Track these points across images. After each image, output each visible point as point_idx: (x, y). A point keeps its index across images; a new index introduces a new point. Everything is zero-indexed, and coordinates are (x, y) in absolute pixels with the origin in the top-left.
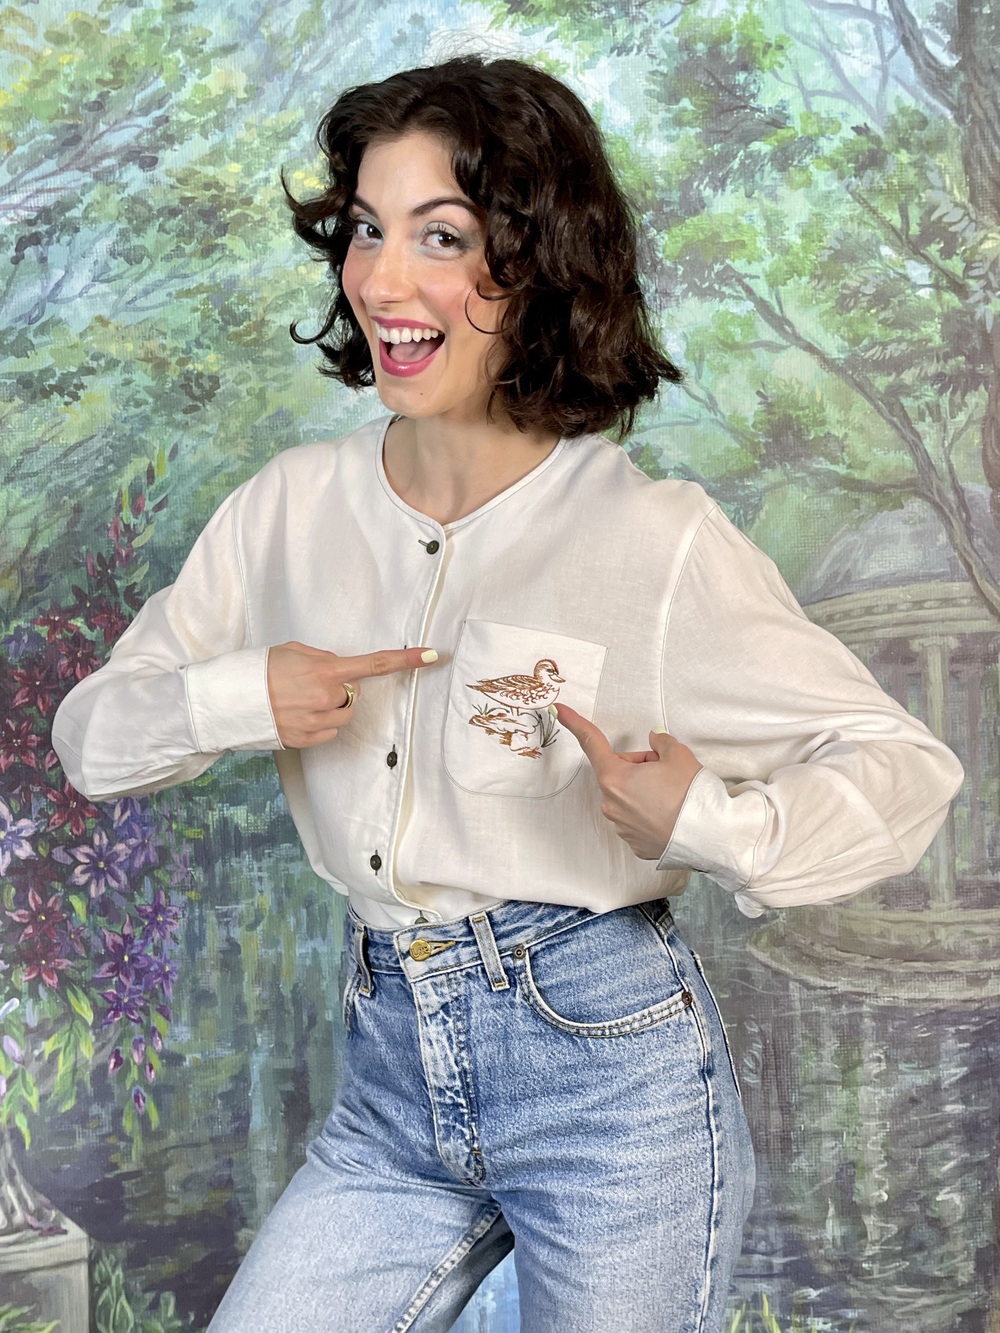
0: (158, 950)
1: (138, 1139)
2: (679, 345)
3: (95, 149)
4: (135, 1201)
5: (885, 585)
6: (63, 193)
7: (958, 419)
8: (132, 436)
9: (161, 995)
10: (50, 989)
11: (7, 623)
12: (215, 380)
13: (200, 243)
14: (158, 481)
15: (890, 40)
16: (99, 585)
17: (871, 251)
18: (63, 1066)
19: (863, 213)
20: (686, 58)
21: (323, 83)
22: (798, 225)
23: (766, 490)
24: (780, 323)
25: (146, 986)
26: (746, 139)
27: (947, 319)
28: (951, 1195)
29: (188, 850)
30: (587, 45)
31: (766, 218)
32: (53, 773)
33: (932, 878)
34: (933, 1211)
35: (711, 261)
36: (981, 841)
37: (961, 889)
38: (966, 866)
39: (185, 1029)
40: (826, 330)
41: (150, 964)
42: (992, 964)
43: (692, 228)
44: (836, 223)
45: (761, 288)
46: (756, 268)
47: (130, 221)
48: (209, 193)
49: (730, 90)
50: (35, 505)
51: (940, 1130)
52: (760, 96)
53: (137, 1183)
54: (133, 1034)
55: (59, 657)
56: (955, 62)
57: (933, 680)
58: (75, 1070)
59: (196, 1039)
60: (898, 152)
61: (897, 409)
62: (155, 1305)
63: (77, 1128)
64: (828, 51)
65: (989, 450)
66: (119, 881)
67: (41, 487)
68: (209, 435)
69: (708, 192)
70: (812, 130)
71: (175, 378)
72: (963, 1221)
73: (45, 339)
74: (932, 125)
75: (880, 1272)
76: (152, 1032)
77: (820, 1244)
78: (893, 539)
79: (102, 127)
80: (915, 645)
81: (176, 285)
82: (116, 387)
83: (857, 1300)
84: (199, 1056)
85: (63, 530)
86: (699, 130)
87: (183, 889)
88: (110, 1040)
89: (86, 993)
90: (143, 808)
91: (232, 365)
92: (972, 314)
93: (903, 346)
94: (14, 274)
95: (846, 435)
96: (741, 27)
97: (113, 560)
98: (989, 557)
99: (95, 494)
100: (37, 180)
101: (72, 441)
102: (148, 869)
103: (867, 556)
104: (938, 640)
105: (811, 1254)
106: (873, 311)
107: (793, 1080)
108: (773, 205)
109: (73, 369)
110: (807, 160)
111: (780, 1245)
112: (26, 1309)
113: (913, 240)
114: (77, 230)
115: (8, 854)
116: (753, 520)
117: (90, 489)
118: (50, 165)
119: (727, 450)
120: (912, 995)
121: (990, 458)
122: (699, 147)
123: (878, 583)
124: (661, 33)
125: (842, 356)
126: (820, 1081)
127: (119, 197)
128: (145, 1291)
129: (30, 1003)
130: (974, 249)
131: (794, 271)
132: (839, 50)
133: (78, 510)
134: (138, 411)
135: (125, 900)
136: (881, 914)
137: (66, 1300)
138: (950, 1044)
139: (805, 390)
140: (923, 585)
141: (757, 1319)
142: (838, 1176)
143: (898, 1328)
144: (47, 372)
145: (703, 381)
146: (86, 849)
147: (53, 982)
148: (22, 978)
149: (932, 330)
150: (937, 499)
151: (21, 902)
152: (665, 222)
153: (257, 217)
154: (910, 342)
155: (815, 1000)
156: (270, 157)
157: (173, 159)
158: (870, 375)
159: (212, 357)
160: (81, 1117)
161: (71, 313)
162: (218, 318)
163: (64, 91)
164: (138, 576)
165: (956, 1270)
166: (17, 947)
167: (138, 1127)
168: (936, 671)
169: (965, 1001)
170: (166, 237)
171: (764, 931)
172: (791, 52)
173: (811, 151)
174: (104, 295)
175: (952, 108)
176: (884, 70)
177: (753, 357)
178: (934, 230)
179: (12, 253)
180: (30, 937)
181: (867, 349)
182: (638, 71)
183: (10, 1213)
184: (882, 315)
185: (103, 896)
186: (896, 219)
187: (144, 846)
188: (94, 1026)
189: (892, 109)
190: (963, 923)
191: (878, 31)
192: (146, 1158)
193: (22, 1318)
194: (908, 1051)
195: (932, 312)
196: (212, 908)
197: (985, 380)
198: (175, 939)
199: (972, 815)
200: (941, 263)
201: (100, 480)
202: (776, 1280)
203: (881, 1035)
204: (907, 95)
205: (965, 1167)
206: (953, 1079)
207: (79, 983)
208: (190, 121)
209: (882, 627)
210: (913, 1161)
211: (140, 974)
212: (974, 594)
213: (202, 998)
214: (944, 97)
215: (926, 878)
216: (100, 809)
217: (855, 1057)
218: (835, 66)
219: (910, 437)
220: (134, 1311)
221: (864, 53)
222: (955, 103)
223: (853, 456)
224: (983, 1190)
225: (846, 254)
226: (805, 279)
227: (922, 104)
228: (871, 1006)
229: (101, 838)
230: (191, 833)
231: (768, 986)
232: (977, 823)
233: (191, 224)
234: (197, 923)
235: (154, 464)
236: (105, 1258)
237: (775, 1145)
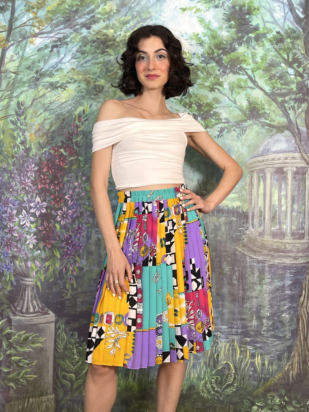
0: (78, 240)
1: (70, 291)
2: (227, 86)
3: (74, 23)
4: (68, 307)
5: (278, 153)
6: (65, 34)
7: (299, 110)
8: (79, 101)
9: (79, 251)
10: (49, 249)
11: (43, 149)
12: (103, 87)
13: (101, 50)
14: (86, 113)
15: (287, 9)
16: (68, 141)
17: (279, 64)
18: (51, 269)
19: (277, 55)
20: (233, 10)
21: (137, 10)
22: (260, 57)
23: (248, 126)
24: (254, 82)
25: (75, 249)
26: (248, 33)
27: (298, 84)
28: (285, 315)
29: (88, 213)
30: (207, 5)
31: (252, 54)
32: (53, 190)
33: (286, 231)
34: (281, 319)
35: (237, 64)
36: (299, 222)
37: (293, 234)
38: (295, 228)
39: (84, 261)
40: (266, 85)
41: (76, 243)
42: (300, 255)
43: (233, 55)
44: (270, 57)
45: (250, 72)
46: (249, 67)
47: (82, 43)
48: (104, 37)
49: (244, 20)
50: (52, 117)
51: (284, 298)
52: (252, 22)
53: (69, 302)
54: (70, 262)
55: (56, 159)
56: (303, 17)
57: (289, 178)
58: (54, 271)
59: (88, 264)
60: (287, 39)
61: (283, 107)
62: (72, 335)
63: (54, 286)
64: (271, 11)
65: (307, 119)
66: (69, 221)
67: (54, 113)
68: (100, 102)
69: (237, 46)
70: (265, 32)
71: (92, 86)
72: (288, 322)
73: (57, 73)
74: (297, 32)
75: (266, 334)
76: (76, 262)
77: (251, 326)
78: (281, 141)
79: (77, 17)
80: (285, 169)
81: (94, 61)
82: (76, 87)
83: (260, 342)
84: (88, 268)
85: (59, 125)
86: (236, 30)
87: (86, 223)
88: (64, 263)
89: (58, 250)
90: (77, 201)
91: (108, 83)
92: (304, 83)
93: (286, 90)
94: (50, 55)
95: (270, 113)
96: (248, 3)
97: (72, 134)
98: (305, 147)
99: (68, 116)
100: (58, 30)
101: (63, 101)
102: (77, 217)
103: (274, 145)
104: (291, 168)
105: (249, 329)
106: (278, 81)
107: (246, 282)
108: (254, 51)
109: (65, 82)
110: (264, 39)
111: (240, 326)
112: (37, 334)
113: (290, 63)
114: (68, 44)
115: (39, 211)
116: (244, 134)
117: (67, 114)
118: (62, 26)
119: (239, 115)
120: (279, 262)
121: (307, 121)
122: (235, 34)
123: (276, 152)
124: (227, 3)
125: (270, 92)
126: (253, 283)
127: (80, 36)
128: (70, 331)
129: (43, 252)
130: (306, 66)
131: (258, 68)
132: (273, 10)
133: (64, 120)
134: (82, 94)
135: (70, 226)
136: (272, 240)
137: (49, 333)
138: (288, 275)
139: (260, 100)
140: (288, 153)
141: (233, 346)
142: (256, 308)
143: (270, 349)
144: (58, 82)
145: (233, 96)
146: (60, 211)
147: (50, 246)
148: (41, 245)
149: (294, 87)
150: (293, 131)
151: (42, 224)
152: (226, 53)
153: (117, 44)
154: (288, 89)
155: (253, 262)
156: (121, 28)
157: (95, 27)
158: (277, 97)
159: (102, 81)
160: (55, 283)
161: (65, 67)
162: (105, 70)
163: (67, 7)
164: (79, 139)
165: (286, 335)
166: (40, 236)
167: (70, 287)
168: (290, 177)
169: (292, 264)
170: (92, 48)
171: (240, 243)
172: (261, 11)
173: (265, 37)
174: (74, 62)
175: (302, 28)
176: (285, 17)
177: (246, 90)
178: (295, 60)
179: (50, 49)
180: (44, 234)
181: (276, 90)
182: (220, 13)
183: (34, 308)
184: (281, 82)
185: (64, 224)
186: (286, 57)
187: (76, 211)
188: (60, 259)
189: (286, 28)
190: (293, 243)
191: (284, 7)
192: (72, 296)
193: (36, 336)
194: (277, 276)
195: (294, 82)
196: (94, 229)
197: (307, 100)
198: (83, 237)
199: (297, 215)
200: (297, 69)
201: (70, 112)
202: (239, 336)
203: (270, 272)
204: (290, 24)
205: (290, 308)
206: (288, 284)
207: (57, 247)
208: (100, 17)
209: (277, 164)
210: (276, 306)
211: (73, 246)
212: (301, 157)
213: (90, 253)
214: (300, 26)
215: (284, 231)
216: (65, 201)
217: (263, 277)
218: (272, 15)
219: (287, 114)
220: (66, 336)
221: (280, 12)
222: (303, 27)
223: (271, 118)
224: (294, 314)
225: (272, 65)
226: (261, 71)
227: (294, 27)
228: (268, 264)
229: (65, 209)
230: (89, 209)
231: (241, 257)
232: (298, 217)
233: (99, 45)
234: (89, 233)
235: (85, 109)
236: (59, 322)
237: (240, 299)
